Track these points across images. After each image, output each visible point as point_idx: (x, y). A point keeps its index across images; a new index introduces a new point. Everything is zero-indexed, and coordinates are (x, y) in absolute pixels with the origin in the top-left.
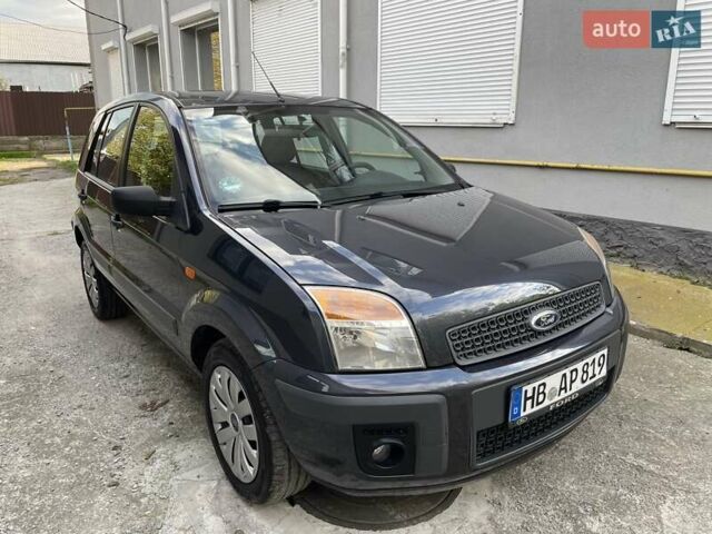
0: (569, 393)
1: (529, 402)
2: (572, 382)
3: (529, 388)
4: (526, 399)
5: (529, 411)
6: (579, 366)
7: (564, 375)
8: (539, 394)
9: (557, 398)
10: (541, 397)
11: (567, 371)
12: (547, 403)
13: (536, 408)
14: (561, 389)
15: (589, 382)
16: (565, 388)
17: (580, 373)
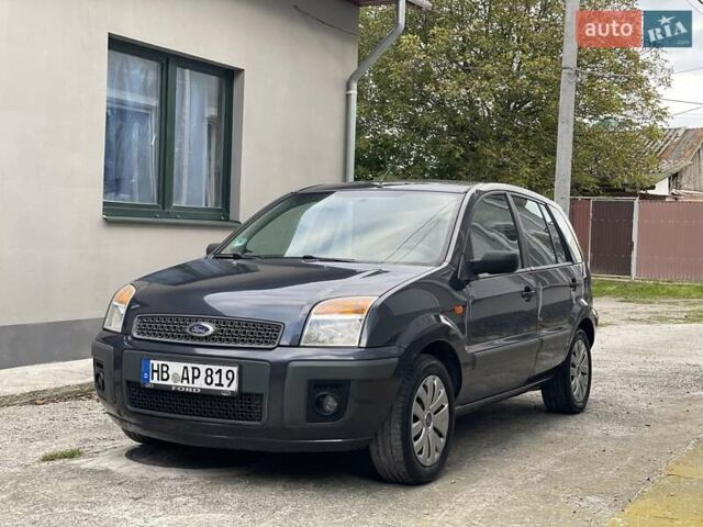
0: (191, 385)
1: (155, 374)
2: (194, 378)
3: (155, 363)
4: (153, 371)
5: (155, 381)
6: (203, 368)
7: (185, 368)
8: (163, 372)
9: (179, 384)
10: (165, 376)
11: (190, 366)
12: (169, 382)
13: (161, 382)
14: (183, 378)
15: (213, 387)
16: (187, 379)
17: (203, 375)
